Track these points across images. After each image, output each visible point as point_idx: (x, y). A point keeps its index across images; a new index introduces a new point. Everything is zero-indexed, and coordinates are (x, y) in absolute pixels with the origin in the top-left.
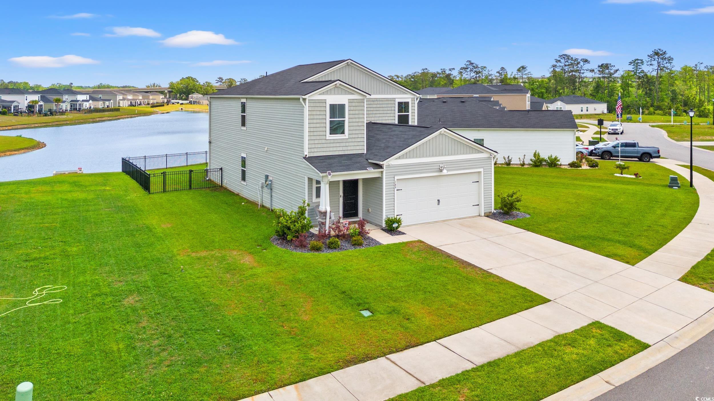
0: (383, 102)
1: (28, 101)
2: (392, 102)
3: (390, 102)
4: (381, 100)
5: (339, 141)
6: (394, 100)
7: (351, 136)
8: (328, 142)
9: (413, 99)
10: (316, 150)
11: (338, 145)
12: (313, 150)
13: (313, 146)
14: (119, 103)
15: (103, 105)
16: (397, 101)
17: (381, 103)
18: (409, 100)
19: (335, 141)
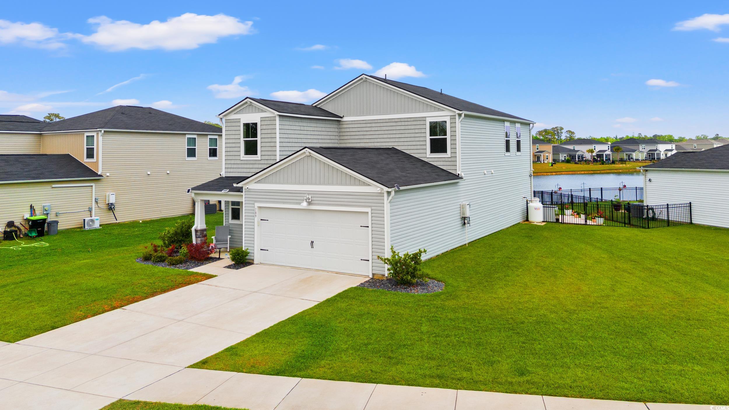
0: (409, 123)
2: (422, 123)
3: (419, 123)
4: (406, 120)
5: (252, 162)
6: (424, 119)
7: (264, 158)
8: (243, 162)
9: (452, 117)
10: (232, 170)
11: (251, 166)
12: (229, 170)
13: (230, 166)
16: (428, 120)
17: (406, 123)
18: (448, 119)
19: (247, 162)
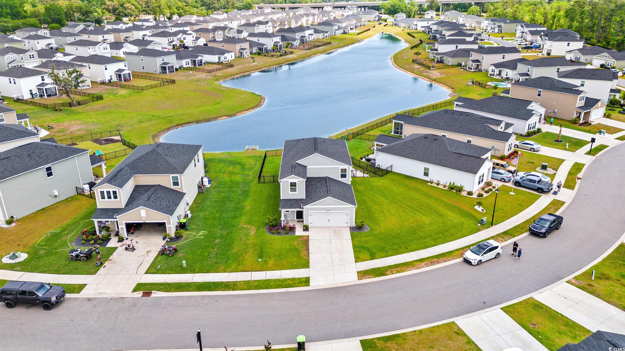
1: (274, 42)
4: (332, 168)
6: (339, 168)
7: (299, 193)
8: (290, 194)
9: (348, 168)
11: (294, 195)
13: (284, 196)
14: (335, 32)
15: (323, 36)
